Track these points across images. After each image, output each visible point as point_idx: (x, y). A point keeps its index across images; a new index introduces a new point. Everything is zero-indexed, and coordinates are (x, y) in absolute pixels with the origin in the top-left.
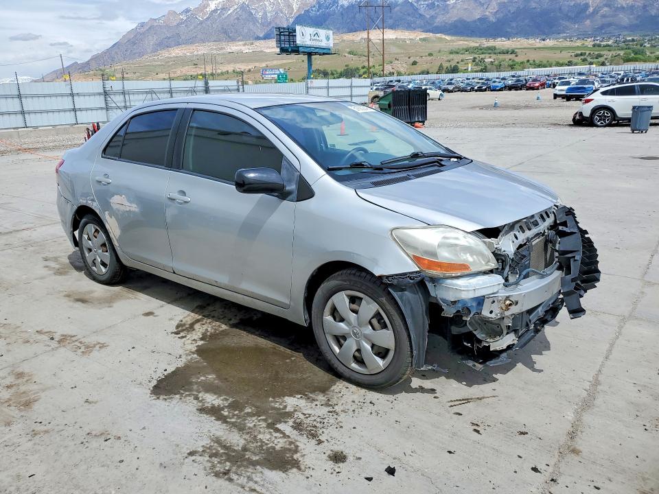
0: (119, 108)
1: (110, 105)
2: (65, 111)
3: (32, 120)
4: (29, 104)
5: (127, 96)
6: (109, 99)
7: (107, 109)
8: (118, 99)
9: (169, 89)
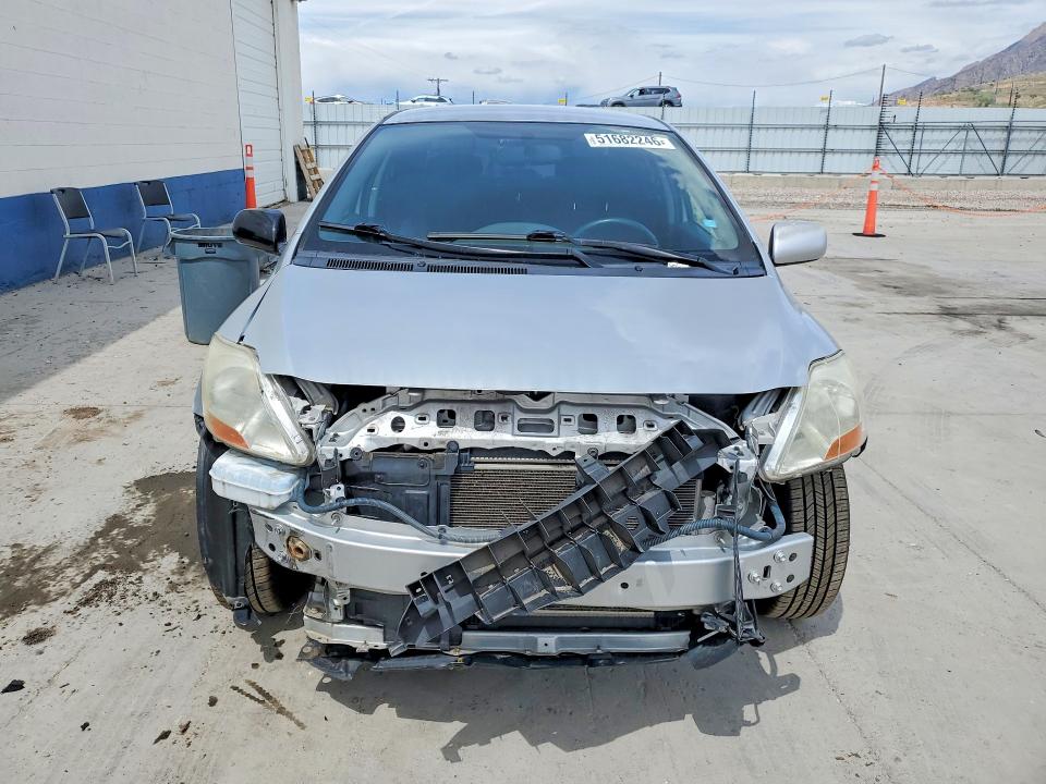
0: (898, 152)
1: (883, 147)
2: (809, 152)
3: (758, 162)
4: (761, 139)
5: (919, 134)
6: (885, 136)
7: (877, 154)
8: (902, 139)
9: (1007, 124)
